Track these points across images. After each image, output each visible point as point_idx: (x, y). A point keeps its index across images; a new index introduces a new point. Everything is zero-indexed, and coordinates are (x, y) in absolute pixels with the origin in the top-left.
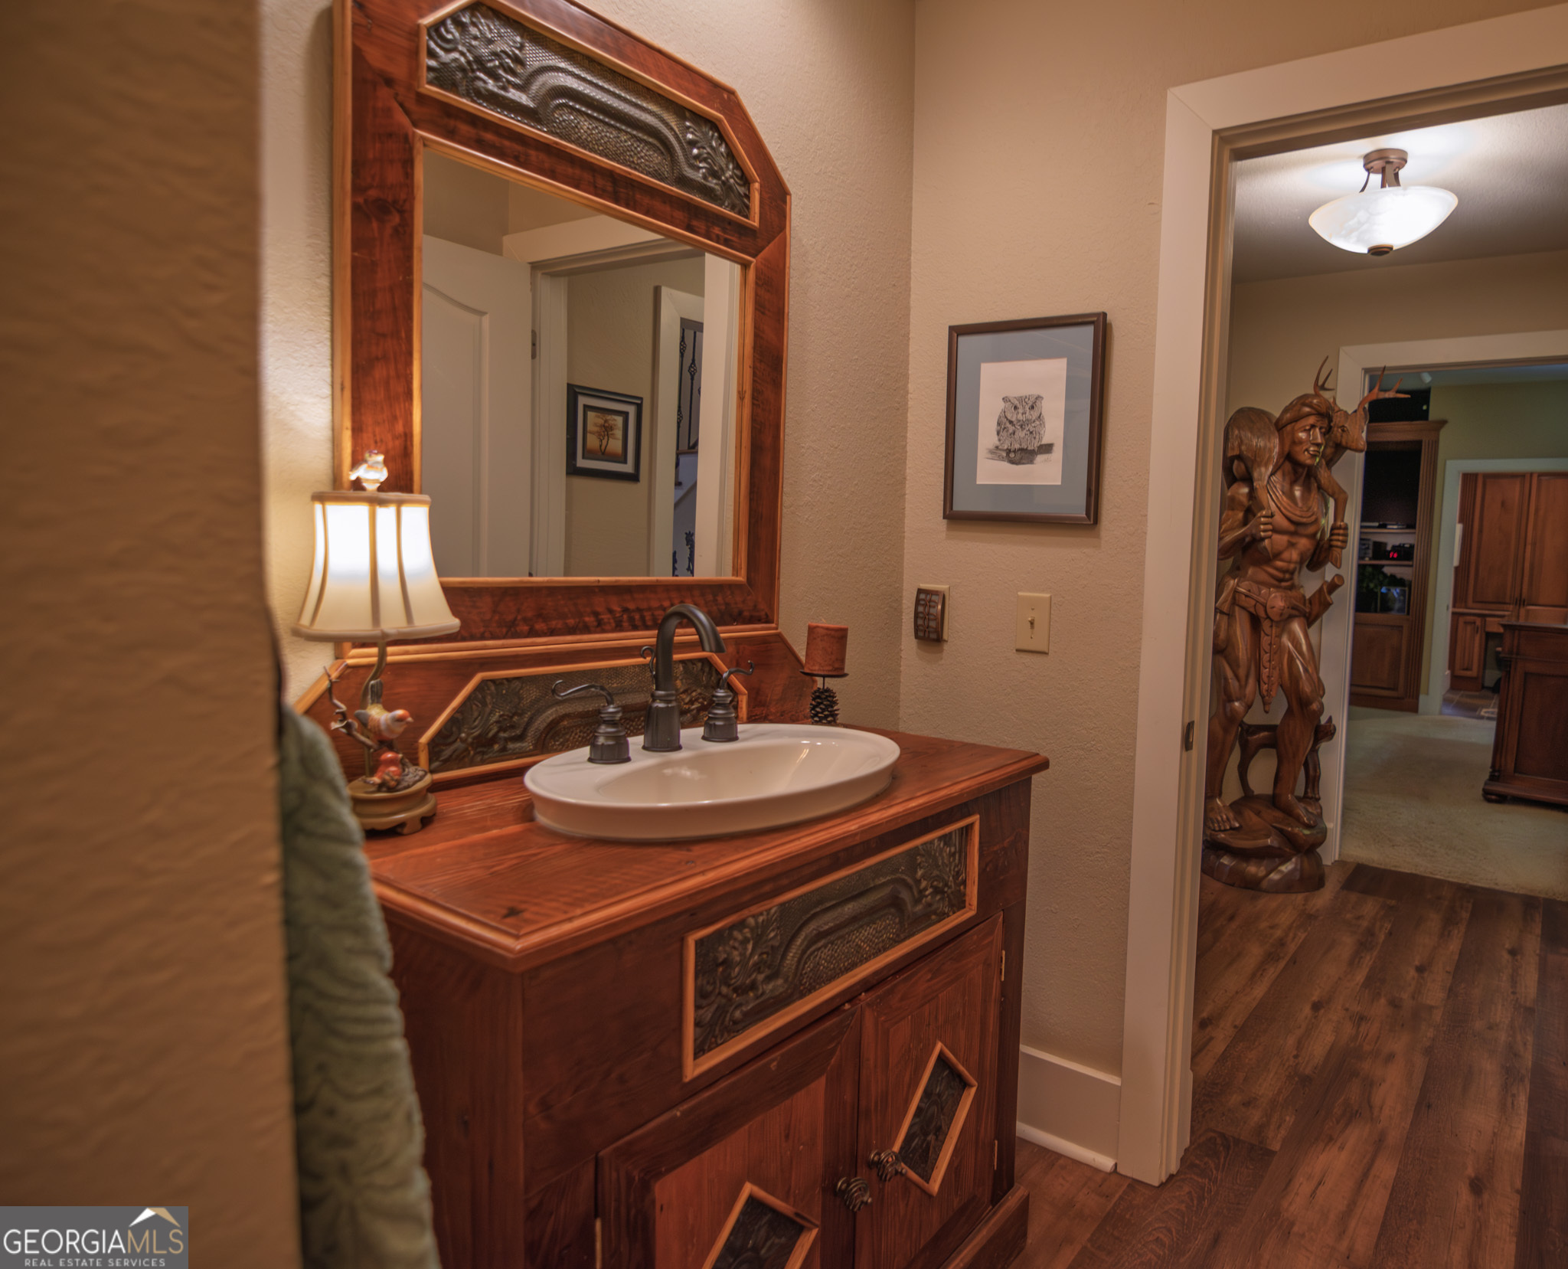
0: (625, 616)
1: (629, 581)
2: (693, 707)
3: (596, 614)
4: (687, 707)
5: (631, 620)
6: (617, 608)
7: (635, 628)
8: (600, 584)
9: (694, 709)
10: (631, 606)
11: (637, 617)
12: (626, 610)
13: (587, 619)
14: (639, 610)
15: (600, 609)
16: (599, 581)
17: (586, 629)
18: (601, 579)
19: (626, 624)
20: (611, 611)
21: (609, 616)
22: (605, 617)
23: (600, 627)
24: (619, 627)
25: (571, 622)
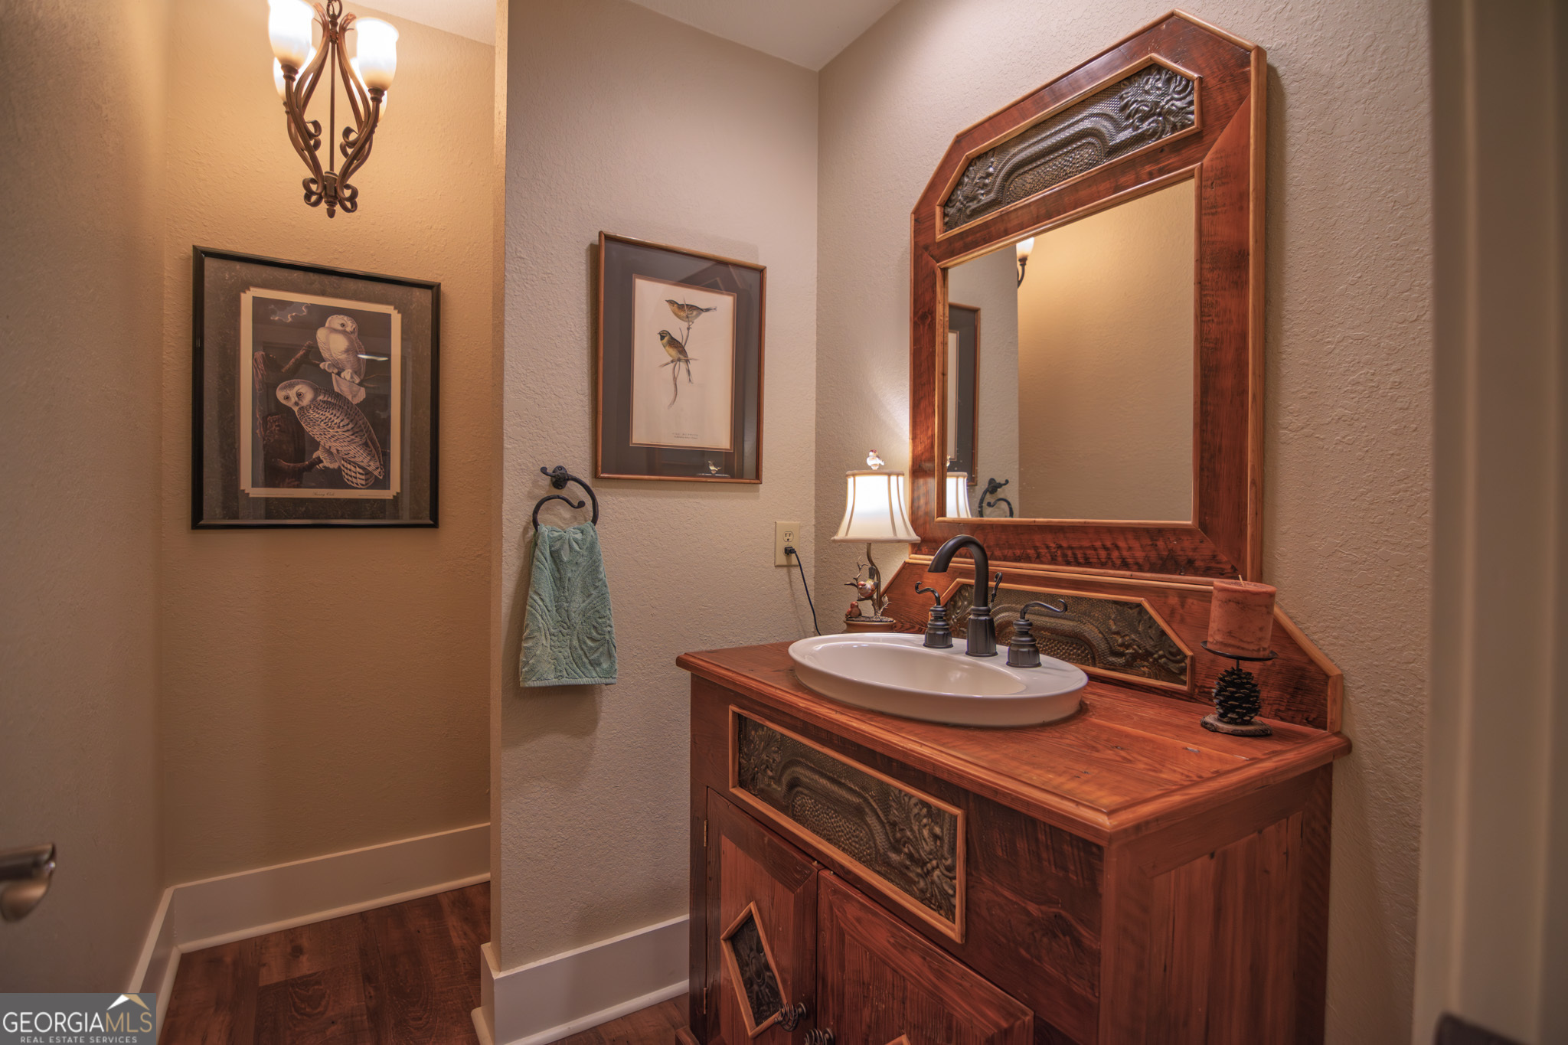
0: (1059, 552)
1: (1059, 522)
2: (1127, 651)
3: (1036, 548)
4: (1121, 649)
5: (1065, 556)
6: (1052, 545)
7: (1068, 564)
8: (1036, 524)
9: (1128, 653)
10: (1064, 544)
11: (1069, 553)
12: (1060, 547)
13: (1029, 551)
14: (1070, 548)
15: (1038, 544)
16: (1035, 521)
17: (1028, 560)
18: (1037, 520)
19: (1060, 559)
20: (1048, 547)
21: (1046, 551)
22: (1043, 551)
23: (1039, 559)
24: (1053, 561)
25: (1018, 552)
